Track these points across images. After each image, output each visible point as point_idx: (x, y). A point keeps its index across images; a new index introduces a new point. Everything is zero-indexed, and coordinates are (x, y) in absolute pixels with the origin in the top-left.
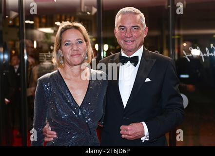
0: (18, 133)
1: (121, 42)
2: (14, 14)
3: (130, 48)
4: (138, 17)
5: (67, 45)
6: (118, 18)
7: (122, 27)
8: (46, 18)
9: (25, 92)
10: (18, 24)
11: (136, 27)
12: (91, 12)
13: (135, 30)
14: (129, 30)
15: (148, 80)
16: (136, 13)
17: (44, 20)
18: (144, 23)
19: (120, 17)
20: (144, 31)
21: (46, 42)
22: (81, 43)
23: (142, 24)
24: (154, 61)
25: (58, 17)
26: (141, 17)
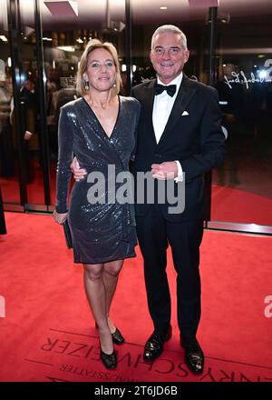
0: (38, 165)
1: (157, 67)
2: (30, 31)
3: (168, 73)
4: (179, 37)
5: (94, 66)
6: (155, 38)
7: (158, 48)
8: (65, 33)
9: (45, 121)
10: (34, 41)
11: (176, 49)
12: (118, 28)
13: (174, 53)
14: (166, 51)
15: (185, 113)
16: (176, 32)
17: (63, 36)
18: (185, 44)
19: (157, 37)
20: (184, 55)
21: (66, 62)
22: (110, 65)
23: (183, 46)
24: (194, 91)
25: (80, 32)
26: (182, 37)
